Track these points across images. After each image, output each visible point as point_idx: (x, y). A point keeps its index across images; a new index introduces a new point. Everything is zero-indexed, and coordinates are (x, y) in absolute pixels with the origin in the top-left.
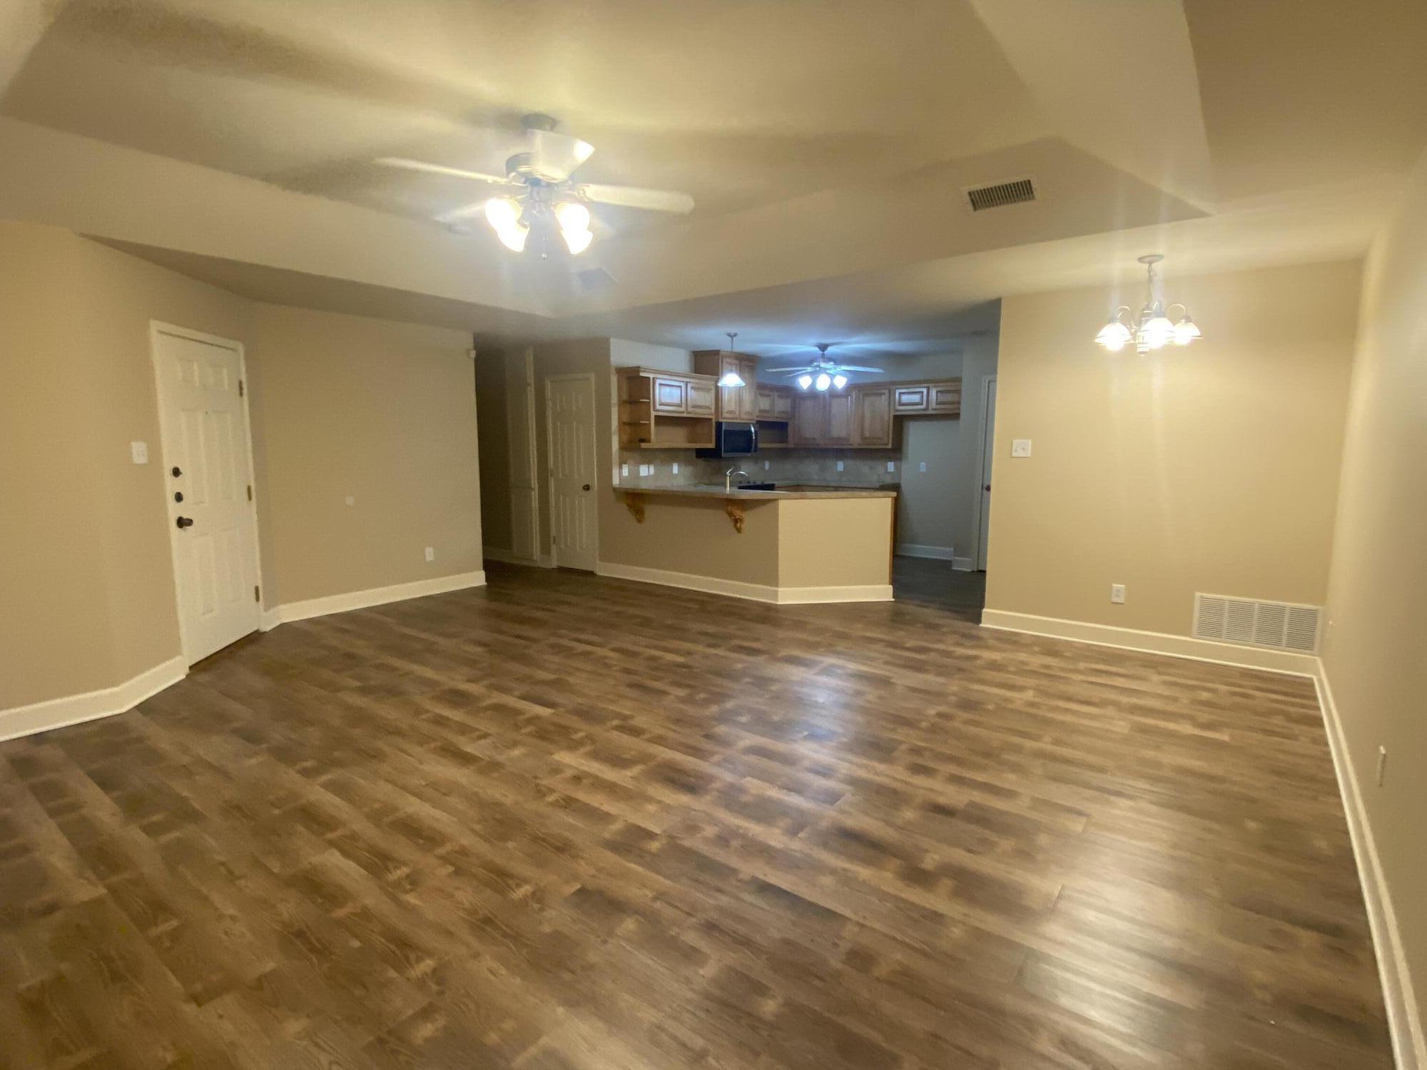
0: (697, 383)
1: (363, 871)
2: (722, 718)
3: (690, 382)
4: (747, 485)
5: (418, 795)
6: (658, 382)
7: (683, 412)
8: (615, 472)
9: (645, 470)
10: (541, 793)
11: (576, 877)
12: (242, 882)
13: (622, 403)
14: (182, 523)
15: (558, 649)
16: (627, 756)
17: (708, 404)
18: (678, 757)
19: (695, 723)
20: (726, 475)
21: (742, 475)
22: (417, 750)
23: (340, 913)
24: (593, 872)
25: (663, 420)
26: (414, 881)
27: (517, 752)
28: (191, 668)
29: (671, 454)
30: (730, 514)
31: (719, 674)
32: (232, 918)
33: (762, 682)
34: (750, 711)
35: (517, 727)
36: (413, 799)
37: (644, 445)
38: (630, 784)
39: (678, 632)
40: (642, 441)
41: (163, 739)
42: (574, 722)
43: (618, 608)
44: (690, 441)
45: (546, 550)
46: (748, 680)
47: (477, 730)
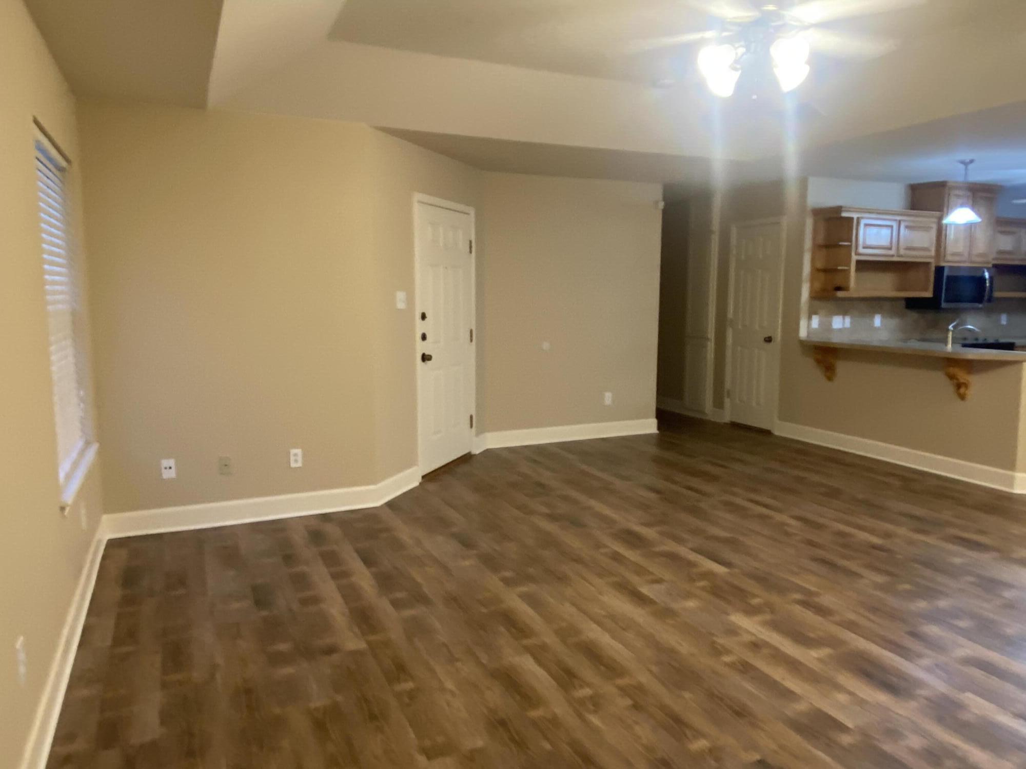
0: (913, 221)
1: (553, 682)
2: (935, 617)
3: (904, 221)
4: (975, 342)
5: (599, 623)
6: (863, 222)
7: (893, 256)
8: (803, 324)
9: (839, 322)
10: (717, 651)
11: (755, 747)
12: (459, 664)
13: (817, 247)
14: (425, 358)
15: (732, 507)
16: (812, 635)
17: (926, 245)
18: (875, 650)
19: (893, 616)
20: (948, 330)
21: (970, 330)
22: (597, 581)
23: (534, 714)
24: (774, 746)
25: (863, 266)
26: (596, 703)
27: (691, 604)
28: (423, 477)
29: (874, 304)
30: (952, 377)
31: (927, 564)
32: (453, 694)
33: (991, 585)
34: (972, 616)
35: (691, 580)
36: (594, 626)
37: (840, 294)
38: (816, 666)
39: (875, 509)
40: (839, 289)
41: (405, 532)
42: (750, 585)
43: (797, 473)
44: (899, 289)
45: (719, 403)
46: (971, 579)
47: (652, 573)
